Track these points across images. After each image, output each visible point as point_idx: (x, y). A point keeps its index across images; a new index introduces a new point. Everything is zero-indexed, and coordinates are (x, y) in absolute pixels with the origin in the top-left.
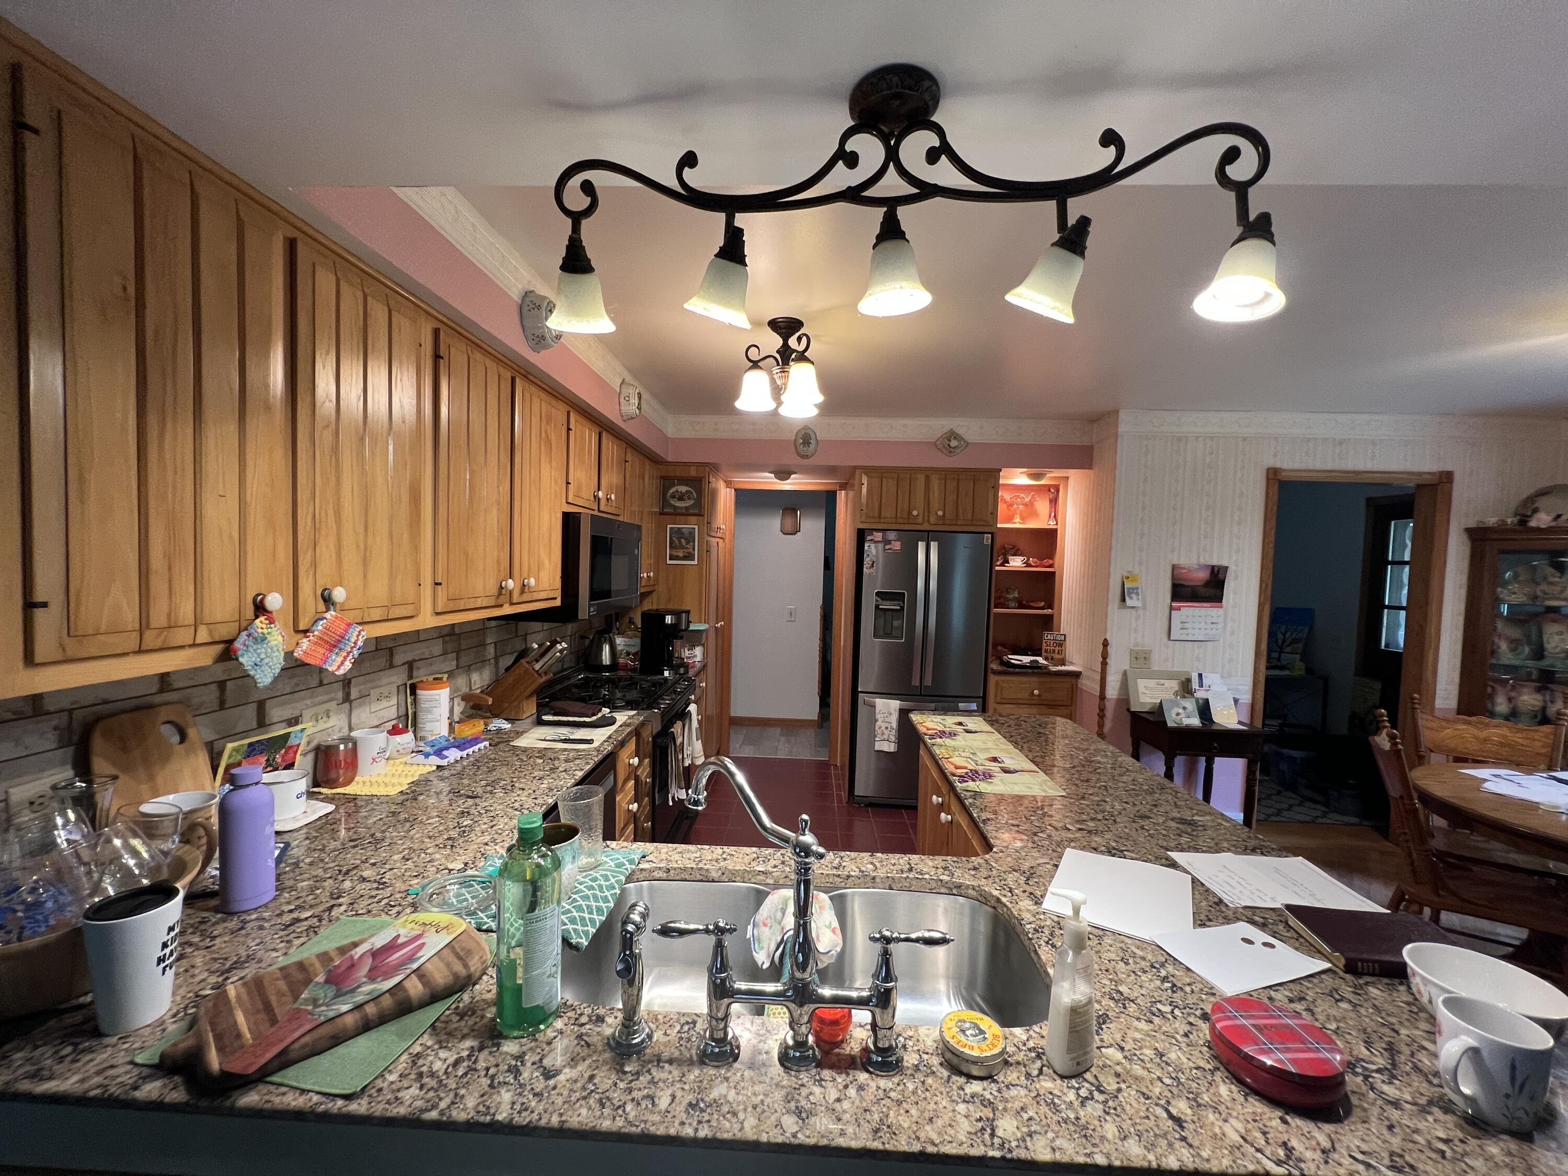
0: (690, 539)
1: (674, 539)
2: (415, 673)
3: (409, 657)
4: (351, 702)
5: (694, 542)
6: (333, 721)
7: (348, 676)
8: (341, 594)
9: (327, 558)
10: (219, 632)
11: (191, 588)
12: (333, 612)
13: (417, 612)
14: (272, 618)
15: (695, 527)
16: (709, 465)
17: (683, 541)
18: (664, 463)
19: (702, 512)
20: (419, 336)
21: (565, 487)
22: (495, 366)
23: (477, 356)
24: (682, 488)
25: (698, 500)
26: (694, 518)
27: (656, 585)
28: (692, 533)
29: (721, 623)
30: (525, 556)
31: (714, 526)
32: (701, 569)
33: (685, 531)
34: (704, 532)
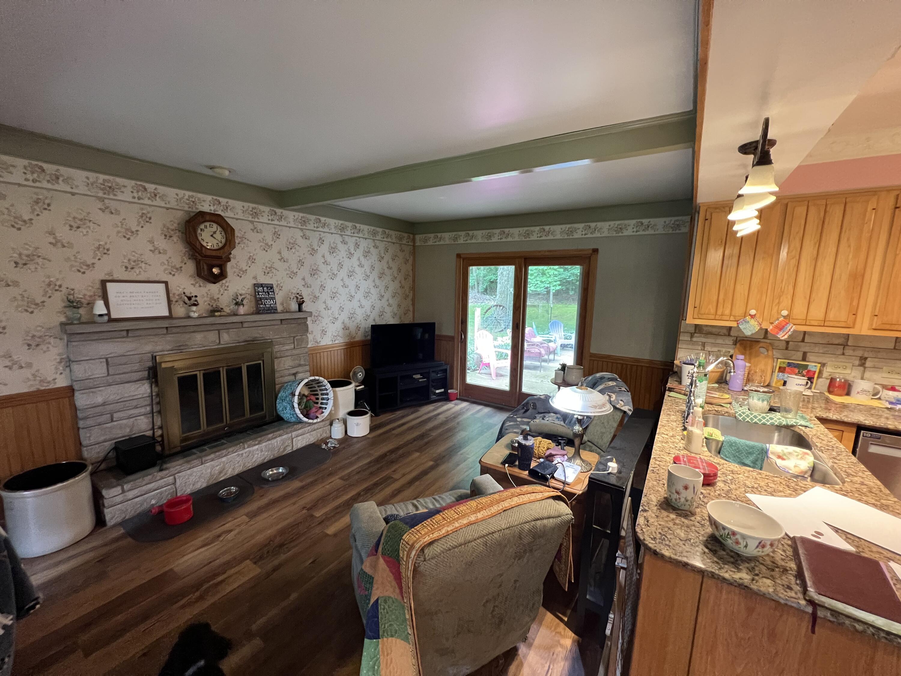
4: (865, 368)
6: (848, 371)
7: (866, 355)
8: (785, 313)
9: (786, 301)
10: (737, 318)
11: (730, 306)
12: (782, 319)
13: (852, 325)
14: (752, 317)
20: (872, 206)
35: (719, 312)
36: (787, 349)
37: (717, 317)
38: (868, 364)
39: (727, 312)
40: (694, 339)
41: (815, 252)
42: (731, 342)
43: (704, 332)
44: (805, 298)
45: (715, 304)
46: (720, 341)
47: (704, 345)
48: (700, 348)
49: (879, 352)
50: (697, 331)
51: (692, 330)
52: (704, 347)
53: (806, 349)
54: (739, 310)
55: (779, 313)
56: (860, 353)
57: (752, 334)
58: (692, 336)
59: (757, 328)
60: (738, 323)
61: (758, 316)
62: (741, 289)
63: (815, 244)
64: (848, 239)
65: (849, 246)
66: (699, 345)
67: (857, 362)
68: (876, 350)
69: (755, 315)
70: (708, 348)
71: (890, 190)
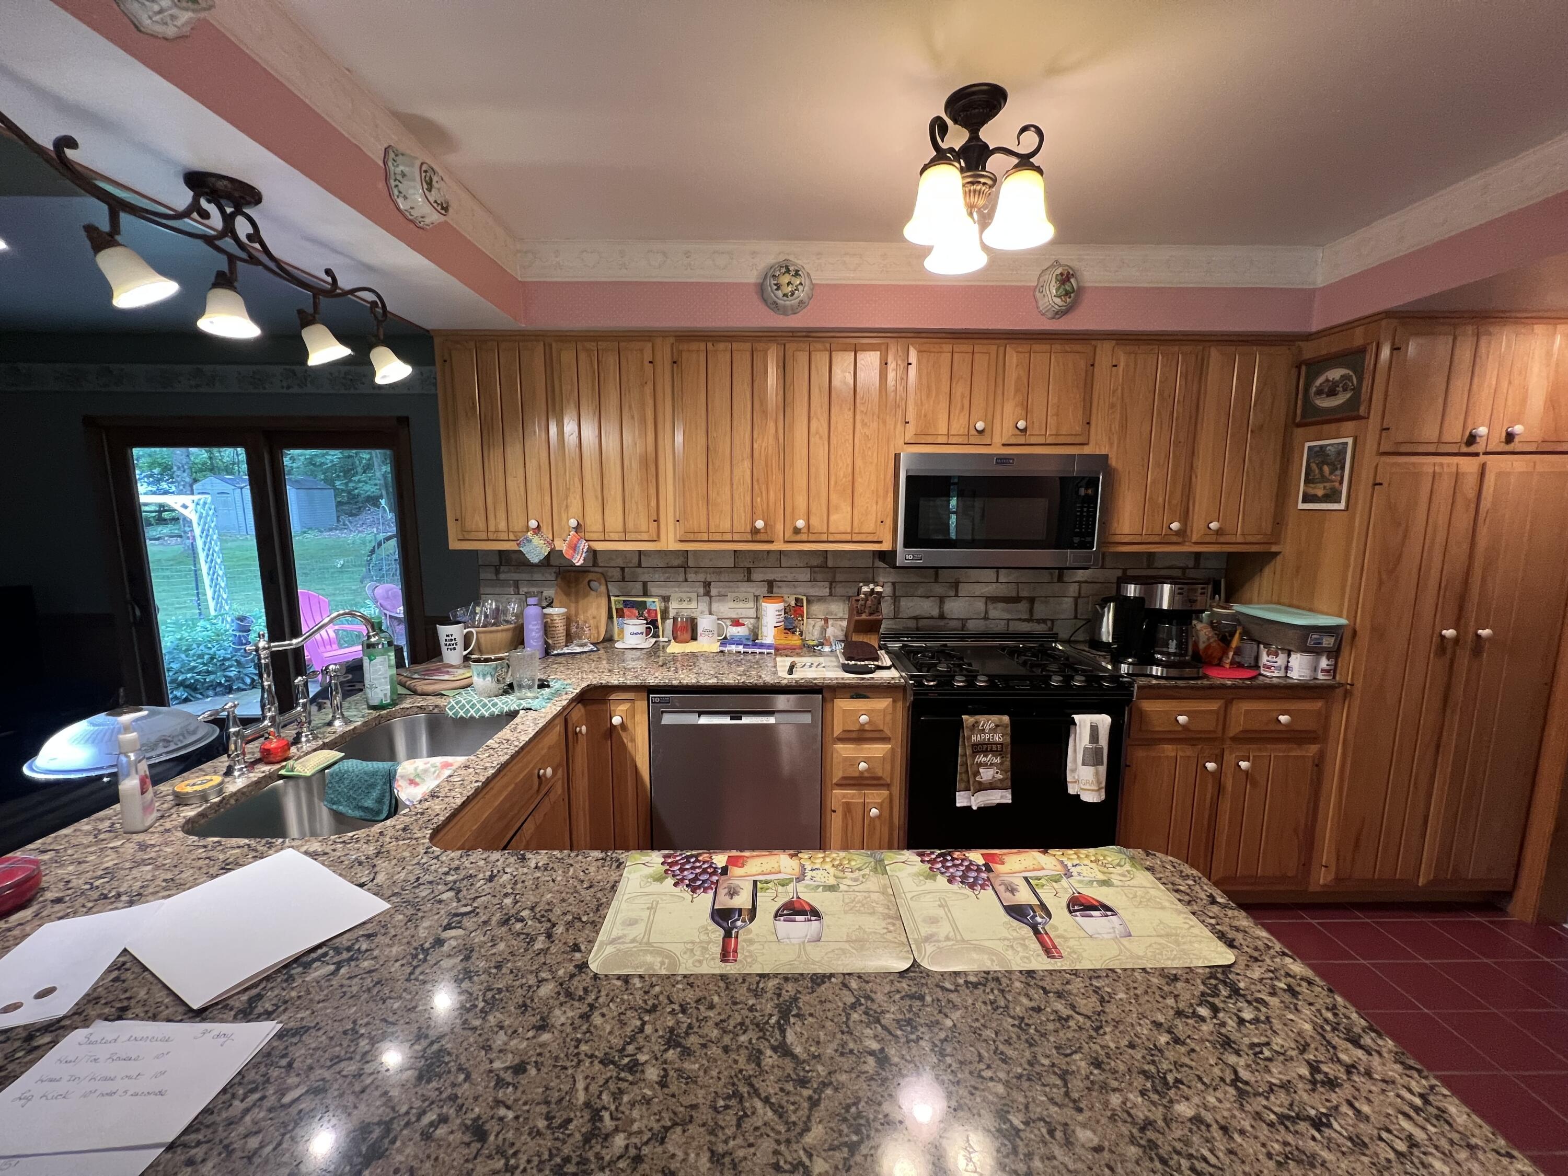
0: (1337, 463)
1: (1314, 466)
2: (775, 590)
3: (770, 577)
5: (1343, 468)
7: (708, 580)
8: (573, 523)
9: (575, 504)
10: (515, 535)
11: (504, 516)
12: (573, 532)
13: (659, 539)
14: (536, 531)
15: (1350, 441)
16: (1388, 314)
17: (1326, 469)
18: (1308, 337)
19: (1362, 411)
20: (648, 356)
21: (900, 426)
22: (748, 346)
23: (721, 346)
24: (1335, 374)
25: (1357, 391)
26: (1349, 426)
27: (1275, 543)
28: (1341, 452)
29: (1485, 632)
30: (801, 501)
31: (1429, 432)
32: (1352, 519)
33: (1331, 451)
34: (1370, 445)
35: (492, 528)
37: (490, 535)
39: (503, 526)
40: (502, 576)
41: (597, 427)
44: (597, 497)
45: (483, 512)
49: (721, 573)
54: (517, 525)
55: (568, 524)
56: (701, 577)
59: (546, 550)
60: (511, 545)
61: (543, 530)
62: (515, 484)
63: (594, 412)
64: (630, 407)
65: (633, 417)
67: (702, 591)
68: (718, 570)
69: (539, 528)
70: (523, 590)
71: (664, 334)
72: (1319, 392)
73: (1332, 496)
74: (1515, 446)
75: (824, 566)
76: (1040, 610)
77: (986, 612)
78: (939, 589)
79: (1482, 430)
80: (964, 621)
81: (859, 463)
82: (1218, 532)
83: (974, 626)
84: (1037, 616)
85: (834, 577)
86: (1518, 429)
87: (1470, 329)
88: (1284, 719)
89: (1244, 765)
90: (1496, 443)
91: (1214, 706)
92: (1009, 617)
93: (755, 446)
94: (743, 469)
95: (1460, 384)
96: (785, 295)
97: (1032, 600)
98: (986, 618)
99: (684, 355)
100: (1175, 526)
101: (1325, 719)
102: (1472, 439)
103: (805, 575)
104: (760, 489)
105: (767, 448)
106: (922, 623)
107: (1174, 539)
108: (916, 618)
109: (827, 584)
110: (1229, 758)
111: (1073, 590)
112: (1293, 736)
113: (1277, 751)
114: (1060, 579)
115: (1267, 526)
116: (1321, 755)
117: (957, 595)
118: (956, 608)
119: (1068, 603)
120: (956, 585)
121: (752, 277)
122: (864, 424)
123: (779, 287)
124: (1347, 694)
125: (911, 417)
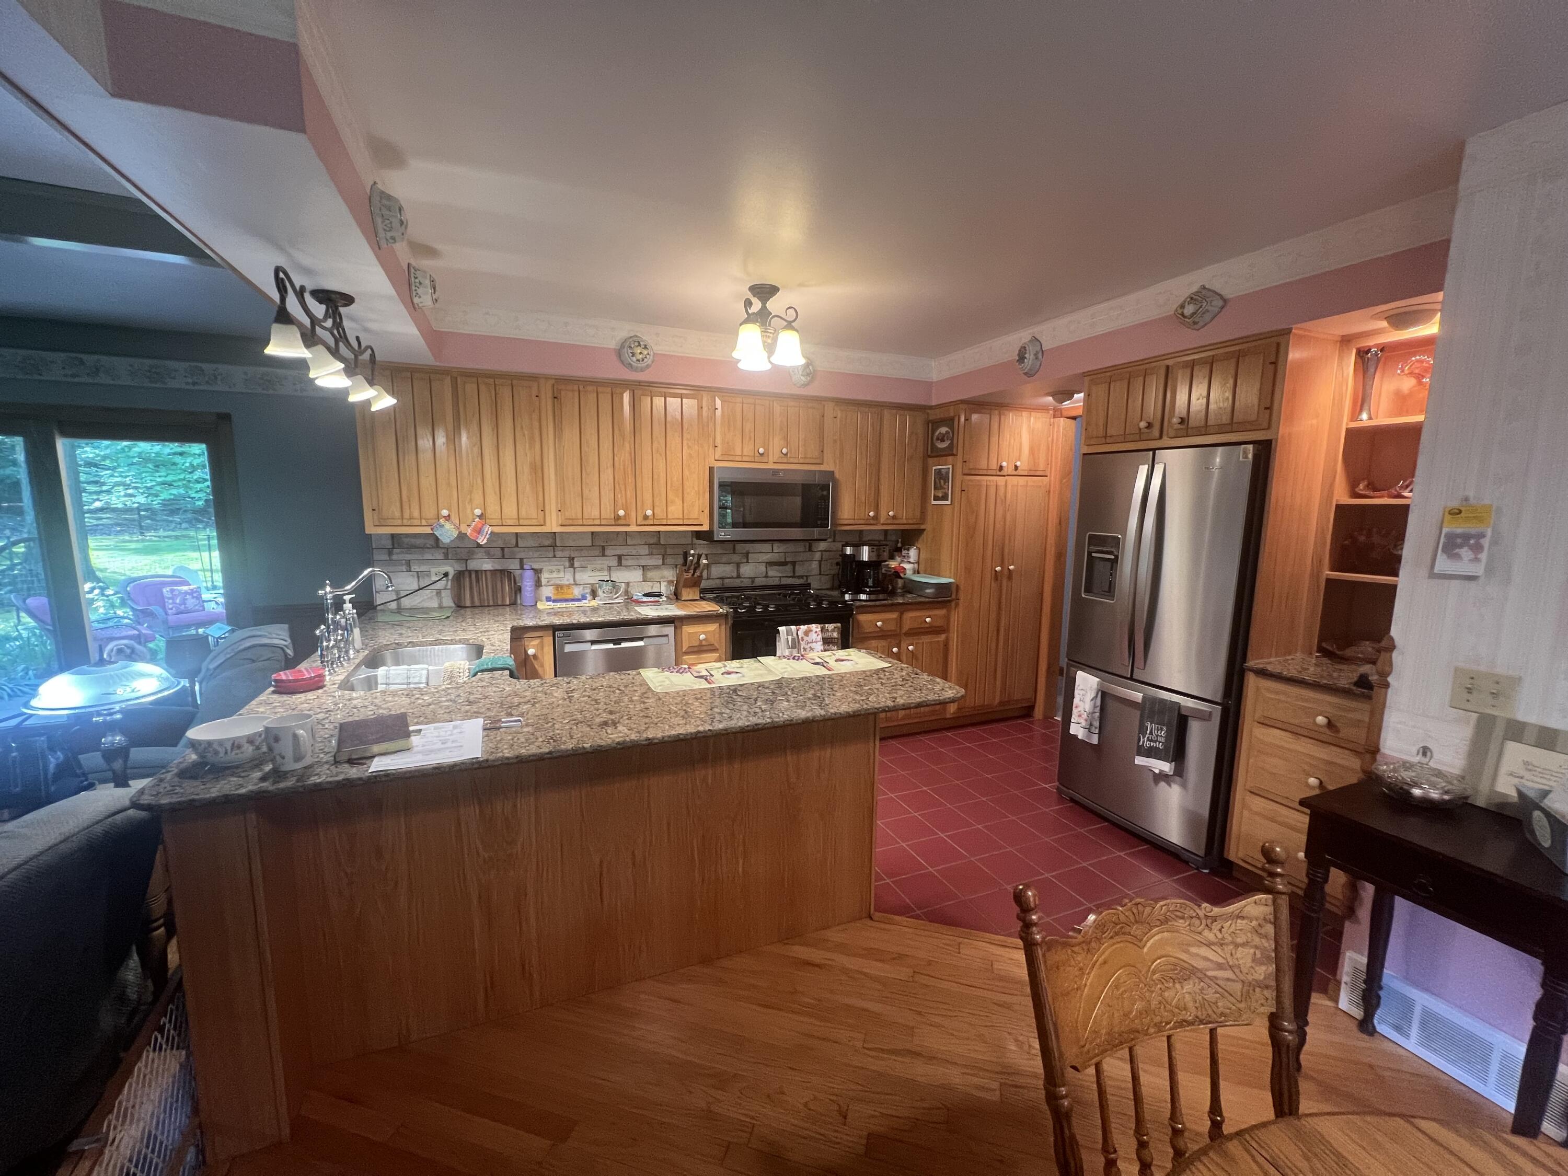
0: (946, 480)
1: (937, 480)
2: (623, 562)
3: (619, 552)
4: (574, 569)
5: (949, 482)
6: (562, 575)
7: (572, 556)
8: (478, 512)
9: (478, 498)
10: (430, 522)
11: (417, 507)
12: (477, 520)
13: (542, 523)
14: (448, 518)
15: (950, 466)
16: (963, 402)
17: (942, 482)
18: (931, 407)
19: (955, 452)
20: (534, 393)
21: (711, 449)
22: (609, 390)
23: (590, 388)
24: (943, 430)
25: (952, 440)
26: (950, 458)
27: (922, 524)
28: (948, 473)
29: (1011, 567)
30: (648, 497)
31: (983, 464)
32: (954, 508)
33: (944, 472)
34: (959, 471)
35: (406, 515)
36: (503, 557)
37: (405, 522)
38: (576, 564)
39: (416, 514)
40: (394, 557)
41: (495, 441)
42: (441, 556)
43: (405, 546)
44: (495, 493)
45: (398, 504)
46: (428, 556)
47: (408, 563)
48: (404, 568)
49: (582, 550)
50: (396, 546)
51: (389, 544)
52: (410, 566)
53: (522, 555)
54: (430, 512)
55: (473, 514)
56: (567, 554)
57: (452, 541)
58: (390, 553)
59: (455, 534)
60: (432, 529)
61: (452, 517)
62: (427, 482)
63: (493, 430)
64: (522, 428)
65: (524, 435)
66: (402, 565)
67: (567, 564)
68: (580, 548)
69: (449, 516)
70: (415, 568)
71: (547, 378)
72: (938, 439)
73: (945, 497)
74: (1019, 472)
75: (658, 544)
76: (800, 570)
77: (767, 573)
78: (736, 558)
79: (1004, 464)
80: (753, 579)
81: (686, 473)
82: (894, 517)
83: (759, 582)
84: (797, 574)
85: (666, 551)
86: (1018, 464)
87: (997, 412)
88: (928, 620)
89: (911, 648)
90: (1011, 470)
91: (894, 615)
92: (780, 575)
93: (616, 458)
94: (607, 475)
95: (994, 439)
96: (638, 360)
97: (794, 564)
98: (766, 577)
99: (563, 393)
100: (872, 514)
101: (947, 618)
102: (1001, 468)
103: (645, 550)
104: (620, 488)
105: (624, 461)
106: (727, 581)
107: (872, 522)
108: (722, 578)
109: (660, 557)
110: (903, 645)
111: (818, 556)
112: (933, 630)
113: (926, 639)
114: (810, 550)
115: (918, 513)
116: (947, 639)
117: (748, 562)
118: (747, 570)
119: (815, 565)
120: (747, 555)
121: (613, 344)
122: (689, 447)
123: (633, 354)
124: (957, 605)
125: (719, 441)
